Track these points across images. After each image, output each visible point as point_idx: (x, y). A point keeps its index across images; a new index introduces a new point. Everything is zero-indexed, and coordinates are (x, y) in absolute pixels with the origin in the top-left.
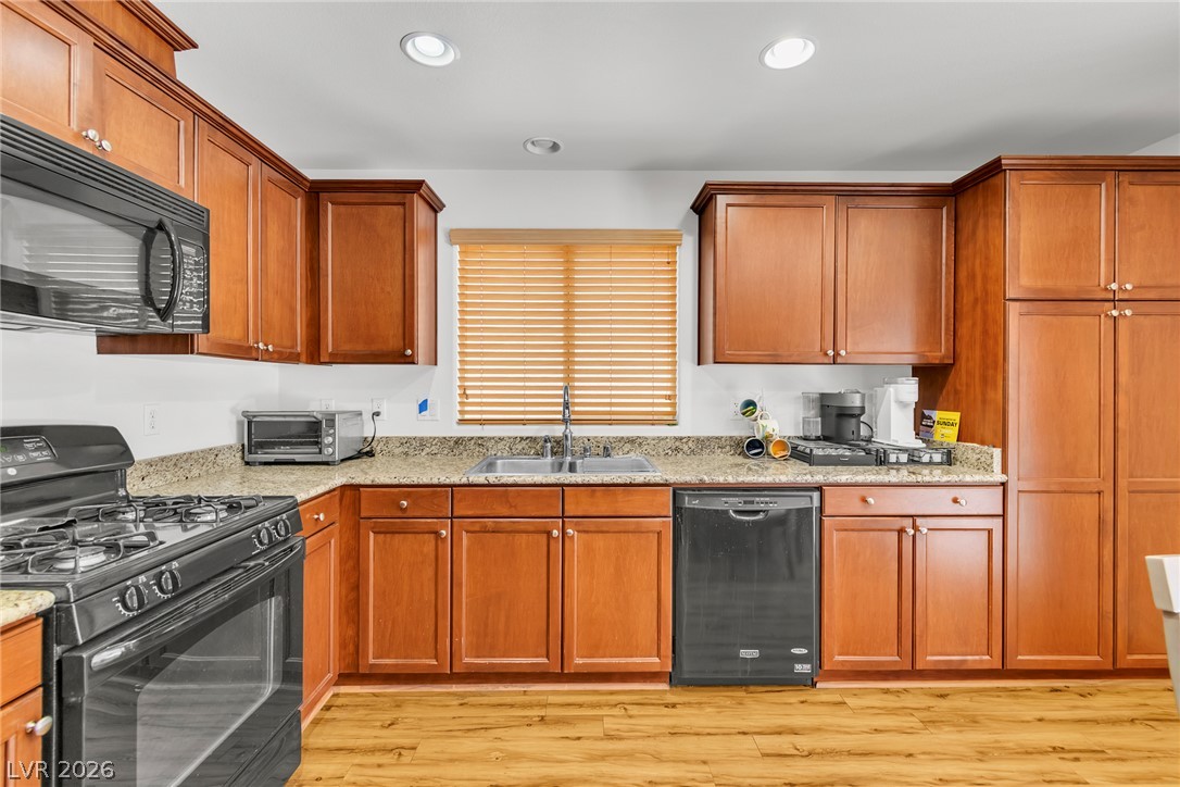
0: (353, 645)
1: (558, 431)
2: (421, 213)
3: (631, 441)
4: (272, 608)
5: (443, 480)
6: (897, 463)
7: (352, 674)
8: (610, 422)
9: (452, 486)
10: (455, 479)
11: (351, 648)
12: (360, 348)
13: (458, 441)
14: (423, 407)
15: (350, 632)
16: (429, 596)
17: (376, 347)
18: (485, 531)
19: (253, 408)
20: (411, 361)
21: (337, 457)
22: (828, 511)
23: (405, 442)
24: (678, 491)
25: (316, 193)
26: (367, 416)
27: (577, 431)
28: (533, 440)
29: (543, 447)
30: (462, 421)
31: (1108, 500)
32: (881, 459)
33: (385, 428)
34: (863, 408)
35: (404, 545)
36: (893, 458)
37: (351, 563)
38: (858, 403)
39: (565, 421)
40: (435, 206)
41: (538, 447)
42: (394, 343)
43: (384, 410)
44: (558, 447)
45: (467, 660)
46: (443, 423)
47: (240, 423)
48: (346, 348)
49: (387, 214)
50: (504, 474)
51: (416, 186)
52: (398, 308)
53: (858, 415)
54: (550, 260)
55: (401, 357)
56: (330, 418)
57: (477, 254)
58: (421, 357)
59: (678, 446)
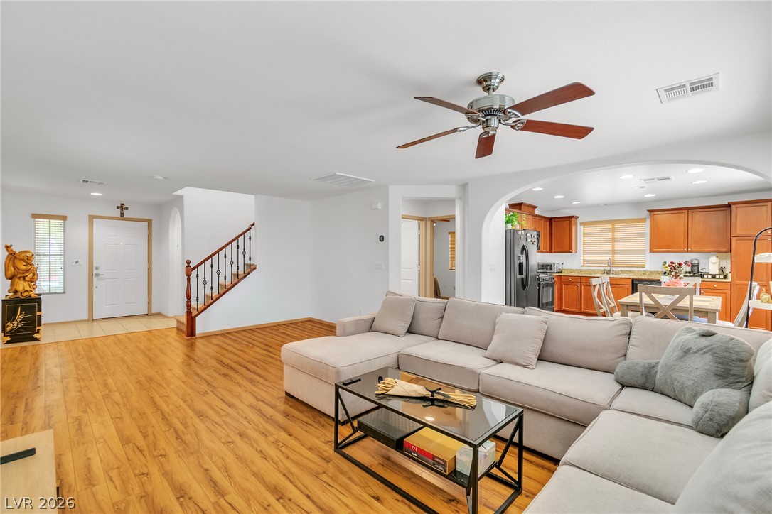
0: (560, 305)
1: (609, 268)
2: (573, 220)
3: (630, 271)
4: (551, 289)
8: (625, 267)
9: (580, 276)
12: (560, 250)
13: (582, 270)
15: (560, 303)
16: (575, 297)
17: (563, 250)
18: (587, 286)
20: (571, 252)
21: (555, 272)
23: (570, 270)
24: (633, 280)
25: (551, 220)
26: (561, 264)
27: (614, 269)
28: (602, 270)
29: (605, 272)
30: (583, 266)
32: (700, 277)
33: (566, 267)
34: (698, 264)
35: (570, 287)
37: (560, 288)
39: (609, 266)
41: (603, 272)
42: (568, 249)
43: (564, 263)
44: (609, 272)
45: (583, 310)
48: (558, 250)
49: (567, 222)
50: (593, 275)
51: (573, 217)
52: (568, 242)
53: (698, 266)
54: (609, 227)
55: (569, 252)
56: (554, 264)
57: (587, 227)
58: (573, 251)
59: (644, 273)
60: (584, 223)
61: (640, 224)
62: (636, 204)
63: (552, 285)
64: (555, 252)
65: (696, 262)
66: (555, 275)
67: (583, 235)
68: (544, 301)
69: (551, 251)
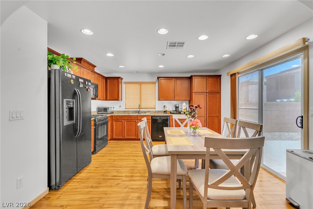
0: (112, 135)
1: (138, 110)
2: (120, 80)
3: (149, 111)
4: (105, 126)
5: (123, 115)
6: (182, 114)
7: (112, 139)
8: (146, 109)
9: (124, 116)
10: (124, 115)
11: (112, 136)
12: (112, 99)
13: (125, 111)
14: (120, 106)
15: (112, 134)
16: (121, 129)
17: (114, 98)
18: (128, 121)
19: (99, 106)
20: (119, 100)
21: (109, 113)
22: (170, 119)
23: (118, 111)
24: (152, 117)
25: (106, 79)
26: (113, 108)
27: (141, 110)
28: (135, 111)
29: (137, 112)
30: (125, 109)
31: (206, 118)
32: (180, 113)
33: (115, 109)
34: (179, 106)
35: (118, 123)
36: (182, 113)
37: (112, 125)
38: (178, 106)
39: (139, 108)
40: (122, 79)
41: (136, 112)
42: (116, 98)
43: (115, 107)
44: (139, 112)
45: (126, 137)
46: (123, 109)
47: (97, 108)
48: (110, 99)
49: (116, 81)
50: (131, 114)
51: (119, 78)
52: (117, 93)
53: (178, 108)
54: (138, 86)
55: (117, 99)
56: (108, 108)
57: (128, 85)
58: (120, 100)
59: (155, 112)
60: (126, 83)
61: (153, 85)
62: (151, 74)
63: (106, 123)
64: (109, 100)
65: (177, 105)
66: (108, 115)
67: (125, 89)
68: (99, 137)
69: (106, 99)
